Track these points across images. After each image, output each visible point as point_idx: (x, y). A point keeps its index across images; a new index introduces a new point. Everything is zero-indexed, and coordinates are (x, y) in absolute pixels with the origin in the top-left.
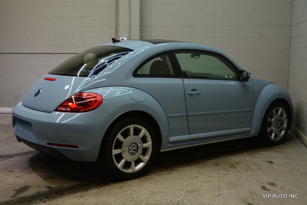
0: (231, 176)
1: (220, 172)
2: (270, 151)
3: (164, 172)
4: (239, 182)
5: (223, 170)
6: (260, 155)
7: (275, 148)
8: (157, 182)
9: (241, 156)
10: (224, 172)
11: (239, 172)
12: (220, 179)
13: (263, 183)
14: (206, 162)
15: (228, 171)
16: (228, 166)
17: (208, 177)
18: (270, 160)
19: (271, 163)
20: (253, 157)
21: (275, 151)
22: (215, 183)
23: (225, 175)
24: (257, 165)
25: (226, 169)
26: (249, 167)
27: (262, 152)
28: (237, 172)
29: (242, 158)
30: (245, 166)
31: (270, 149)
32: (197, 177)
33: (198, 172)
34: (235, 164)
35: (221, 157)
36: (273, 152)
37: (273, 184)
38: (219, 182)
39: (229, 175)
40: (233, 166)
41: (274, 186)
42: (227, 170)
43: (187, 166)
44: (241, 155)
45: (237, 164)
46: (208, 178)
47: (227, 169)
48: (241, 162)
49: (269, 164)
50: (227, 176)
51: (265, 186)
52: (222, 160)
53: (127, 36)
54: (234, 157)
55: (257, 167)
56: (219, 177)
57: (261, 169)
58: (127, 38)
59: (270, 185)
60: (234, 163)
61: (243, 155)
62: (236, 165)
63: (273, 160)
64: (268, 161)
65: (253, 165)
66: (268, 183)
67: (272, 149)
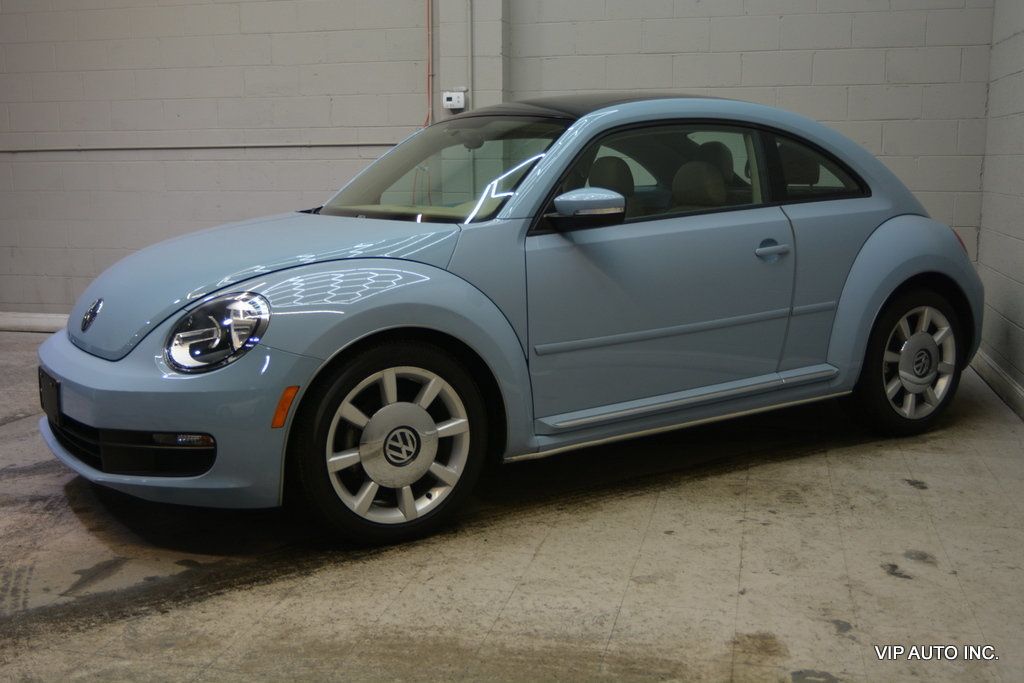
0: (786, 528)
1: (748, 515)
2: (917, 446)
3: (565, 516)
4: (811, 548)
5: (758, 510)
6: (884, 459)
7: (931, 438)
8: (538, 549)
9: (821, 464)
10: (762, 517)
11: (812, 514)
12: (748, 538)
13: (890, 554)
14: (703, 483)
15: (774, 512)
16: (775, 494)
17: (707, 531)
18: (917, 477)
19: (920, 485)
20: (860, 468)
21: (933, 448)
22: (730, 553)
23: (764, 524)
24: (872, 493)
25: (767, 505)
26: (845, 499)
27: (887, 452)
28: (805, 517)
29: (823, 470)
30: (831, 497)
31: (917, 442)
32: (669, 533)
33: (675, 515)
34: (798, 490)
35: (756, 466)
36: (925, 452)
37: (922, 557)
38: (742, 549)
39: (777, 524)
40: (791, 497)
41: (928, 562)
42: (773, 509)
43: (641, 495)
44: (821, 458)
45: (805, 489)
46: (706, 534)
47: (771, 506)
48: (818, 484)
49: (914, 489)
50: (769, 528)
51: (896, 563)
52: (758, 476)
53: (464, 89)
54: (797, 468)
55: (873, 498)
56: (745, 533)
57: (883, 505)
58: (462, 94)
59: (912, 558)
60: (798, 485)
61: (827, 462)
62: (802, 494)
63: (926, 478)
64: (909, 481)
65: (858, 492)
66: (909, 555)
67: (924, 441)
